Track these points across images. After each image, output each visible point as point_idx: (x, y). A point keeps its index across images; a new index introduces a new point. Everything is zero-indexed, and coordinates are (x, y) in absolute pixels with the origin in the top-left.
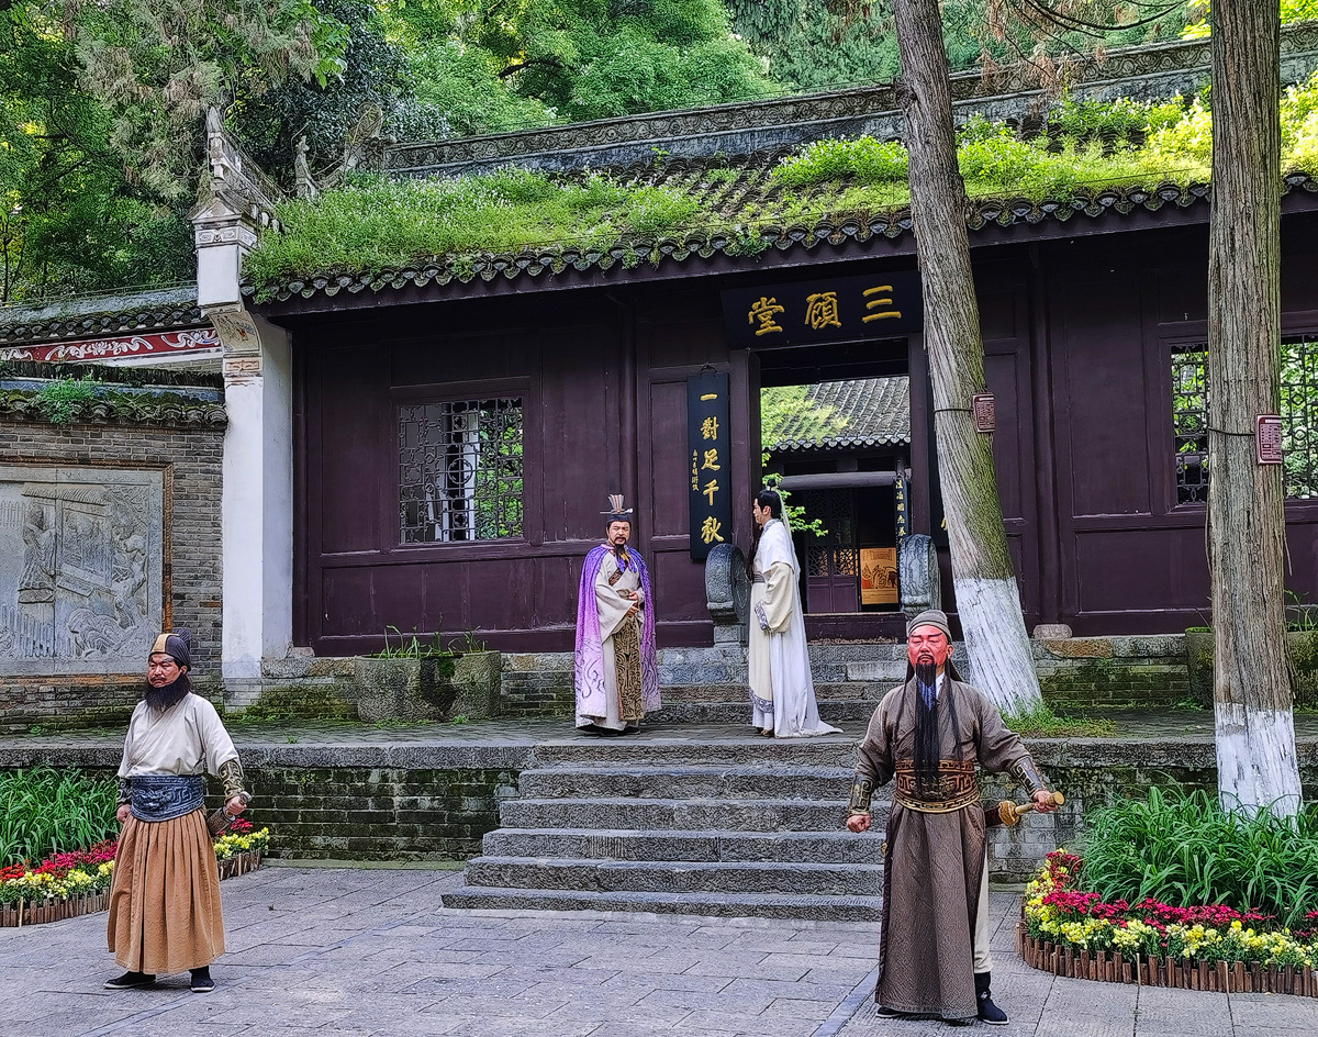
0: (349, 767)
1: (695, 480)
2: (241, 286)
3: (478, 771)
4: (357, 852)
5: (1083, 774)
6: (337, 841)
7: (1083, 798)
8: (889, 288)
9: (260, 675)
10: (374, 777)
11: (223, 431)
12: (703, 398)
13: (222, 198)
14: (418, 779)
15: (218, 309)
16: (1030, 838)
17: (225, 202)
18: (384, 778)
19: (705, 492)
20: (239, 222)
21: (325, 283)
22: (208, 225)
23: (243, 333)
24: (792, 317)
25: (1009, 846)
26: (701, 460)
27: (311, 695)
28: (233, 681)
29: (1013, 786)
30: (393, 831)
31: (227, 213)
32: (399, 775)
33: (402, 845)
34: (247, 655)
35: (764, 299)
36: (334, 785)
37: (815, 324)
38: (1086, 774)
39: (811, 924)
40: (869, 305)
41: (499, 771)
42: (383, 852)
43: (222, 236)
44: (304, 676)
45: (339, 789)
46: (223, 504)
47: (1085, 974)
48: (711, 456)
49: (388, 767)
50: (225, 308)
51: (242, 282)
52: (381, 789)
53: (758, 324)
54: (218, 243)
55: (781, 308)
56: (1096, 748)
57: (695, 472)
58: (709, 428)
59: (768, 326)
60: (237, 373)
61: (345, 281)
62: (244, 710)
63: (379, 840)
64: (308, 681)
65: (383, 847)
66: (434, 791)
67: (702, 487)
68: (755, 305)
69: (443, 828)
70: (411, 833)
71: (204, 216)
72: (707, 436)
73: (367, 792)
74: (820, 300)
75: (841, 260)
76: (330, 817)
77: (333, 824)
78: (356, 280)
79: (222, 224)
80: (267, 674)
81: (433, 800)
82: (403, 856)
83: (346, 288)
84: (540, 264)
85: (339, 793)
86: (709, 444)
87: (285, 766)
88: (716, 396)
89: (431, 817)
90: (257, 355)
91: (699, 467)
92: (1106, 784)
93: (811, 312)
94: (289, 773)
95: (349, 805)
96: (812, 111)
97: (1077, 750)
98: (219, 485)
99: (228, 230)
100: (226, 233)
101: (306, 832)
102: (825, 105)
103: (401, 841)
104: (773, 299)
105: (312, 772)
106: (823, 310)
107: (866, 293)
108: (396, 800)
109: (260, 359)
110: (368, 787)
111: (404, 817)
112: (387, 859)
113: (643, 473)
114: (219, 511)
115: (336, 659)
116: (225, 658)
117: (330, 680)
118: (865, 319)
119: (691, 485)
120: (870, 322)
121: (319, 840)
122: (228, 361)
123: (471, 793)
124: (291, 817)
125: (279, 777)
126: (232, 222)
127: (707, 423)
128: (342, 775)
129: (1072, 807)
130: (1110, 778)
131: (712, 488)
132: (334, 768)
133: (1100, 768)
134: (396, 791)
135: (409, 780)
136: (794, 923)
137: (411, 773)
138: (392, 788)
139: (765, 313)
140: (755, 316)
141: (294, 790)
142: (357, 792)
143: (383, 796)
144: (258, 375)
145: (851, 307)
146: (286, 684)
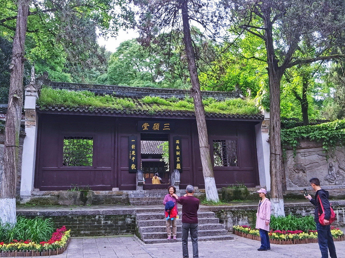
0: (91, 215)
1: (130, 156)
2: (36, 106)
3: (122, 215)
4: (92, 234)
5: (237, 212)
6: (86, 232)
7: (237, 216)
8: (169, 124)
9: (30, 195)
10: (97, 217)
11: (24, 138)
12: (132, 141)
13: (33, 86)
14: (108, 217)
15: (29, 110)
16: (229, 224)
17: (34, 87)
18: (100, 217)
19: (132, 159)
20: (37, 92)
21: (58, 108)
22: (28, 91)
23: (32, 116)
24: (150, 128)
25: (226, 225)
26: (132, 153)
27: (44, 199)
28: (23, 196)
29: (226, 214)
30: (101, 229)
31: (34, 89)
32: (103, 217)
33: (103, 232)
34: (27, 190)
35: (146, 123)
36: (87, 219)
37: (154, 129)
38: (238, 212)
39: (221, 241)
40: (165, 127)
41: (127, 215)
42: (99, 234)
43: (32, 94)
44: (42, 195)
45: (88, 220)
46: (23, 154)
47: (286, 244)
48: (134, 152)
49: (101, 215)
50: (31, 110)
51: (36, 105)
52: (99, 220)
53: (144, 127)
54: (31, 95)
55: (149, 125)
56: (239, 207)
57: (130, 155)
58: (133, 147)
59: (146, 128)
60: (29, 125)
61: (63, 108)
62: (25, 203)
63: (98, 231)
64: (43, 196)
65: (99, 233)
66: (111, 220)
67: (132, 158)
68: (144, 124)
69: (114, 228)
70: (106, 229)
71: (28, 89)
72: (133, 148)
73: (95, 221)
74: (156, 125)
75: (167, 118)
76: (85, 227)
77: (86, 228)
78: (65, 108)
79: (32, 92)
80: (33, 195)
81: (111, 222)
82: (103, 235)
83: (63, 110)
84: (108, 111)
85: (88, 221)
86: (133, 150)
87: (74, 215)
88: (134, 141)
89: (111, 226)
90: (35, 121)
91: (131, 154)
92: (241, 213)
93: (154, 127)
94: (75, 217)
95: (90, 224)
96: (140, 90)
97: (236, 208)
98: (22, 150)
99: (34, 93)
100: (33, 94)
101: (79, 230)
102: (142, 90)
103: (103, 231)
104: (148, 124)
105: (81, 216)
106: (156, 127)
107: (165, 125)
108: (102, 222)
109: (35, 122)
110: (95, 219)
111: (104, 226)
112: (99, 236)
113: (119, 154)
114: (22, 156)
115: (51, 191)
116: (21, 190)
117: (49, 196)
118: (163, 129)
119: (129, 157)
120: (164, 130)
121: (82, 232)
122: (27, 122)
123: (120, 220)
124: (75, 227)
125: (72, 218)
126: (35, 92)
127: (133, 146)
128: (89, 217)
129: (235, 218)
130: (241, 212)
131: (133, 158)
132: (87, 215)
133: (239, 211)
134: (102, 220)
135: (105, 218)
136: (218, 241)
137: (106, 216)
138: (101, 219)
139: (146, 126)
140: (144, 126)
141: (76, 221)
142: (92, 221)
143: (99, 221)
144: (34, 126)
145: (161, 127)
146: (38, 197)
